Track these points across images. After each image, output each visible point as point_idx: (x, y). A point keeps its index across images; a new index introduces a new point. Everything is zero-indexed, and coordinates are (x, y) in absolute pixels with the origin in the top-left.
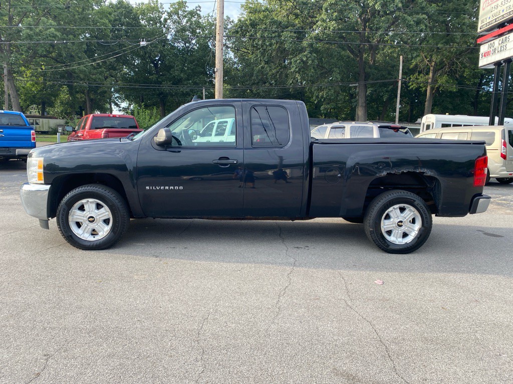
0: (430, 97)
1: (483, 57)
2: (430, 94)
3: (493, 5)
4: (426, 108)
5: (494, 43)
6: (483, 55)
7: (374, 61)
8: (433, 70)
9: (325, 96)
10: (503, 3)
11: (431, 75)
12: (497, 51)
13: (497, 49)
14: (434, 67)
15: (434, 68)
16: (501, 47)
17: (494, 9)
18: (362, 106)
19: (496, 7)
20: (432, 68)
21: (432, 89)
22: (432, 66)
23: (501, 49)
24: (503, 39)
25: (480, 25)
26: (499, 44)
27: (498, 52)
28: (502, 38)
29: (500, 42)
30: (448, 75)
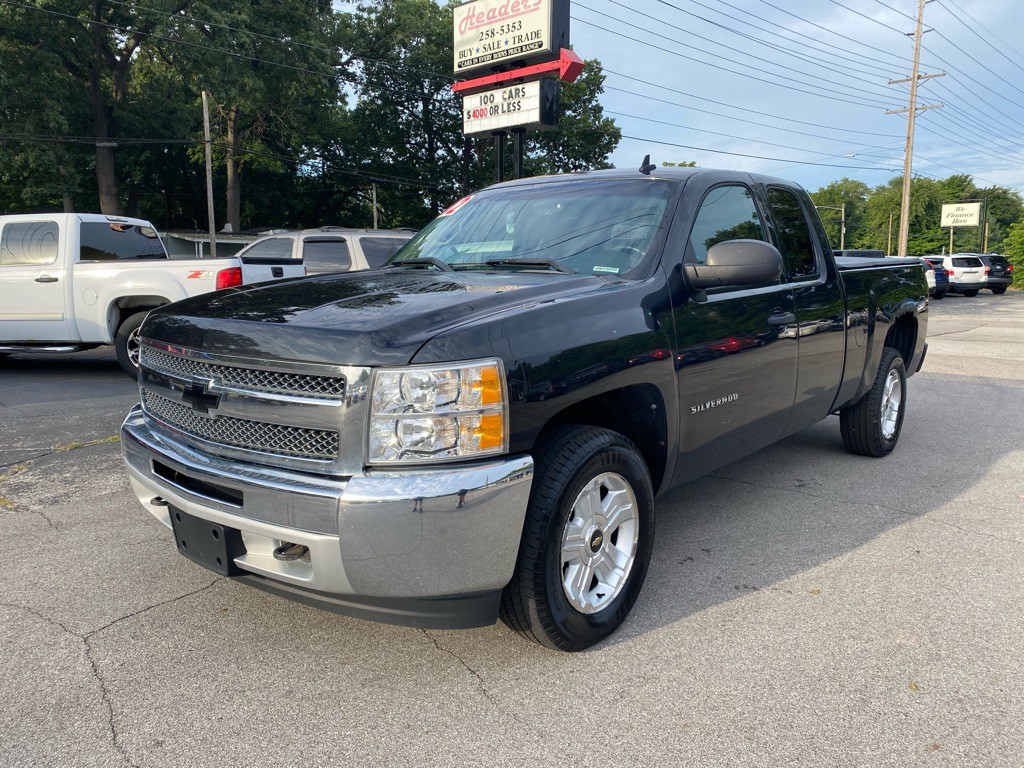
0: (235, 181)
1: (472, 118)
2: (234, 176)
3: (484, 29)
4: (229, 203)
5: (492, 95)
6: (471, 114)
7: (125, 94)
8: (234, 128)
9: (32, 165)
10: (506, 30)
11: (230, 137)
12: (500, 111)
13: (500, 107)
14: (235, 121)
15: (235, 124)
16: (509, 104)
17: (485, 36)
18: (108, 193)
19: (490, 33)
20: (231, 124)
21: (236, 164)
22: (230, 119)
23: (509, 107)
24: (511, 92)
25: (457, 60)
26: (505, 99)
27: (504, 112)
28: (509, 88)
29: (506, 96)
30: (263, 140)
